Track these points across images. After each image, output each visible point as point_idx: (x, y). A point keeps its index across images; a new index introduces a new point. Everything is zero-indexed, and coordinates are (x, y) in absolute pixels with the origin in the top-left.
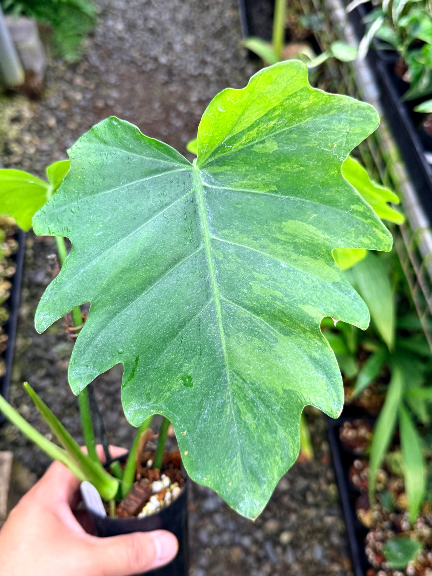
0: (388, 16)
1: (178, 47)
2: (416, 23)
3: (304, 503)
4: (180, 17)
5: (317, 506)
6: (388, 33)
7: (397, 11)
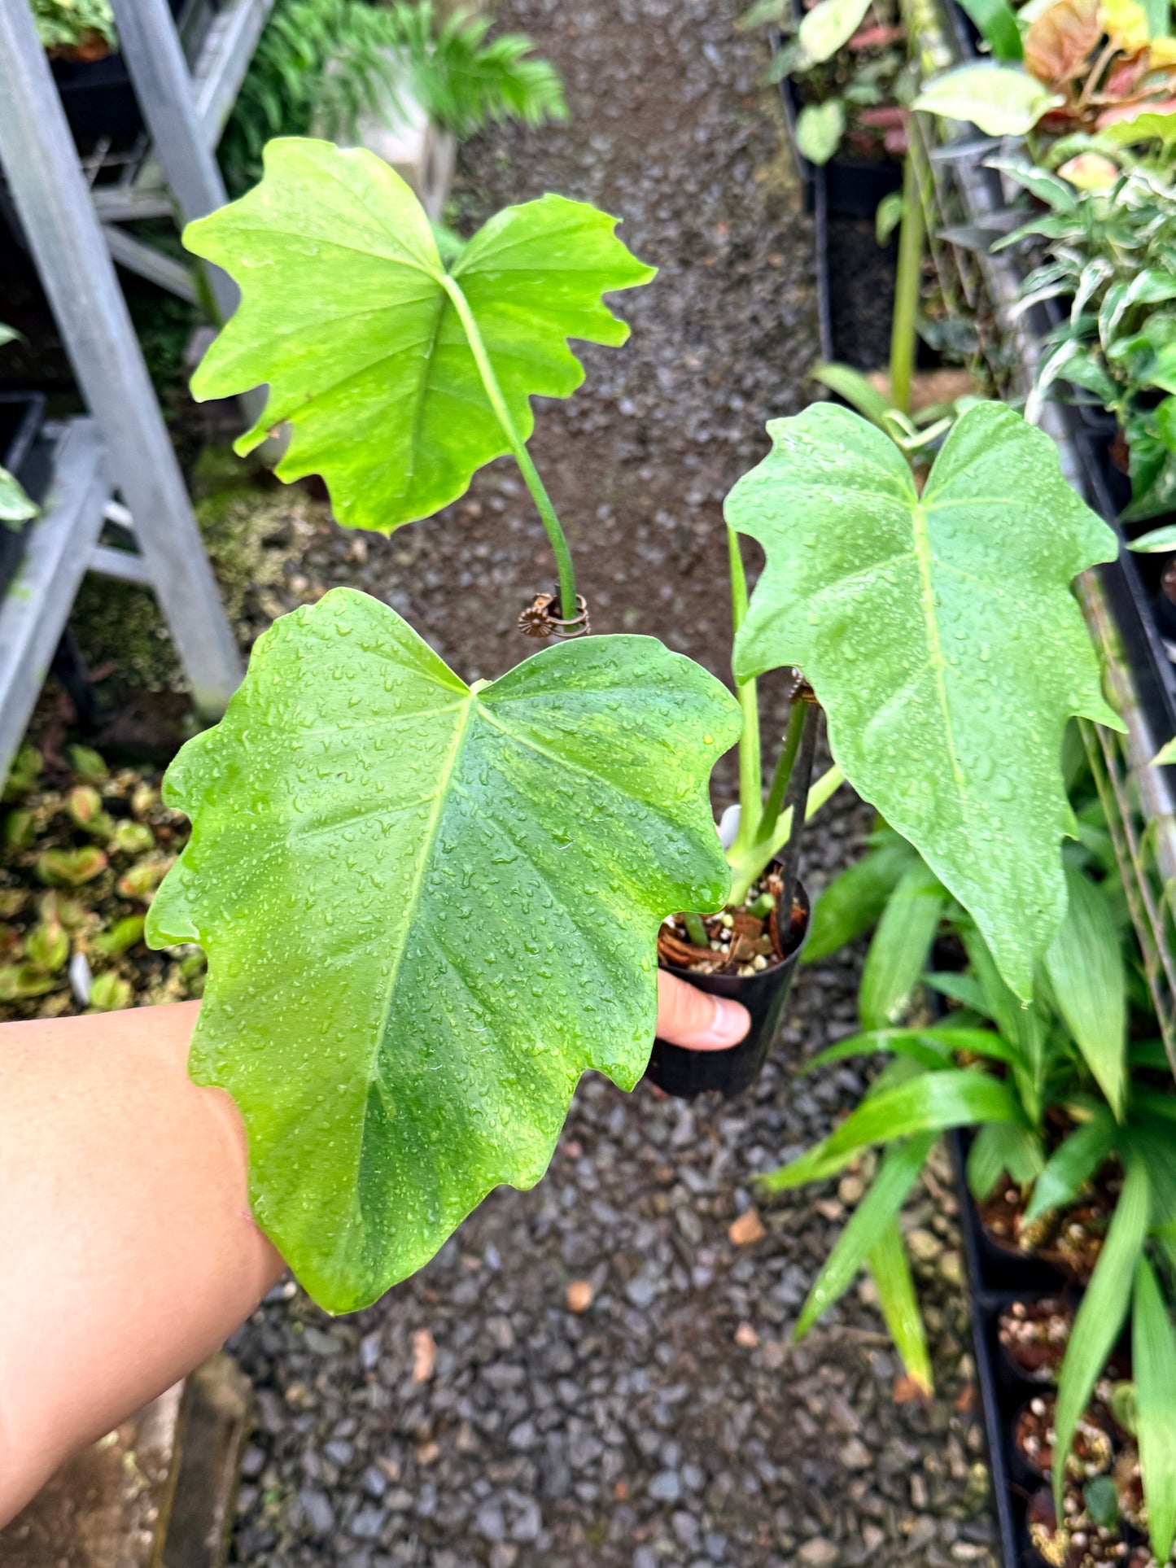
0: (1090, 337)
1: (666, 377)
2: (1147, 355)
3: (906, 1503)
4: (676, 303)
5: (936, 1513)
6: (1087, 372)
7: (1107, 322)
